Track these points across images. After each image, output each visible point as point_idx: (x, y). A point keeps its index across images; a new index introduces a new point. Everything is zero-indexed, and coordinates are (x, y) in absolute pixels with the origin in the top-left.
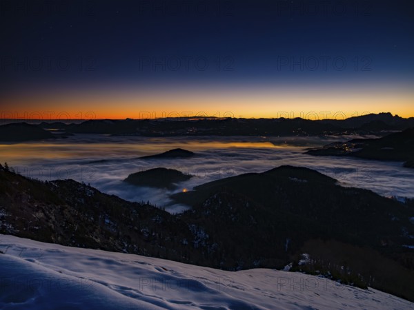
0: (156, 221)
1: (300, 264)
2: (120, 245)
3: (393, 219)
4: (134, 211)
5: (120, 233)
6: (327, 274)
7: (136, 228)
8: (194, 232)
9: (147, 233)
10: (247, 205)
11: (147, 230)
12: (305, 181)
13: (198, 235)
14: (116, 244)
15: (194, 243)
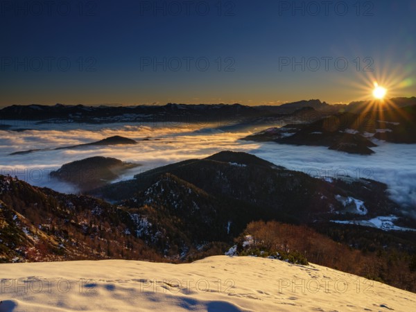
0: (95, 212)
1: (244, 245)
2: (56, 240)
3: (322, 197)
4: (71, 203)
5: (55, 227)
6: (276, 254)
7: (73, 221)
8: (136, 221)
9: (86, 226)
10: (190, 191)
11: (86, 223)
12: (245, 165)
13: (141, 224)
14: (52, 239)
15: (137, 233)
